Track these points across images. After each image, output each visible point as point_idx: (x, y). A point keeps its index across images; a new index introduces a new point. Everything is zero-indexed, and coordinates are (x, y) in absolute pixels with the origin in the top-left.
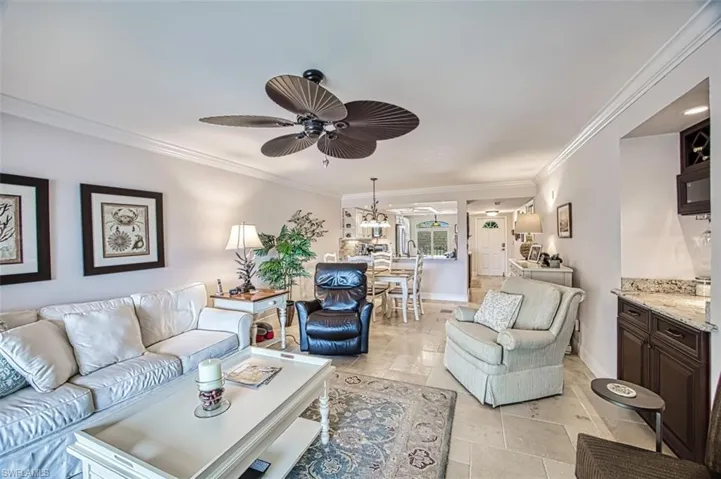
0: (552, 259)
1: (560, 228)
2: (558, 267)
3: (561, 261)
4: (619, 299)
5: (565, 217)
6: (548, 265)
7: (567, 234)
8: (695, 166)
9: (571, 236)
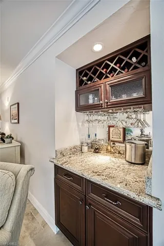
0: (7, 138)
1: (12, 118)
2: (11, 142)
3: (13, 139)
4: (55, 166)
5: (15, 111)
6: (4, 141)
7: (16, 121)
8: (83, 87)
9: (18, 123)
